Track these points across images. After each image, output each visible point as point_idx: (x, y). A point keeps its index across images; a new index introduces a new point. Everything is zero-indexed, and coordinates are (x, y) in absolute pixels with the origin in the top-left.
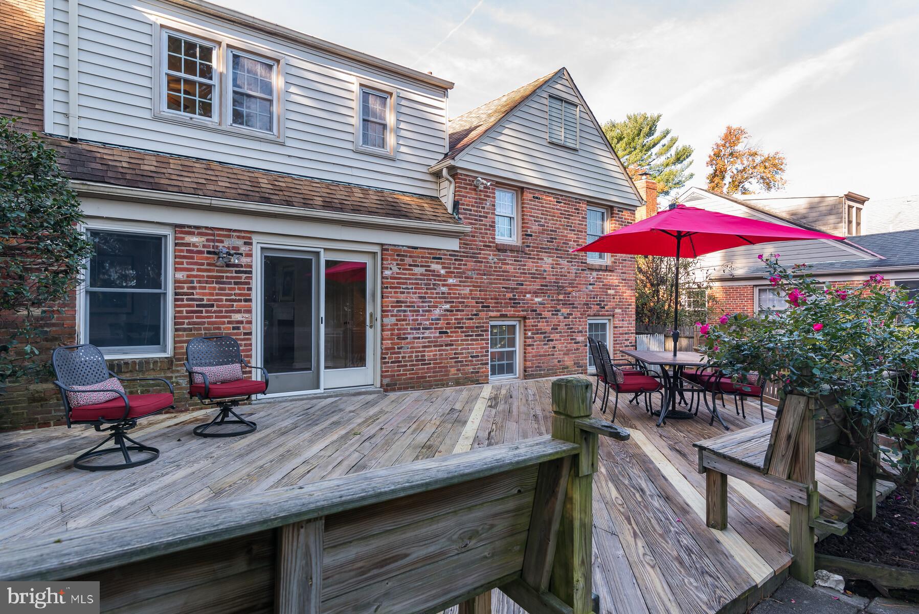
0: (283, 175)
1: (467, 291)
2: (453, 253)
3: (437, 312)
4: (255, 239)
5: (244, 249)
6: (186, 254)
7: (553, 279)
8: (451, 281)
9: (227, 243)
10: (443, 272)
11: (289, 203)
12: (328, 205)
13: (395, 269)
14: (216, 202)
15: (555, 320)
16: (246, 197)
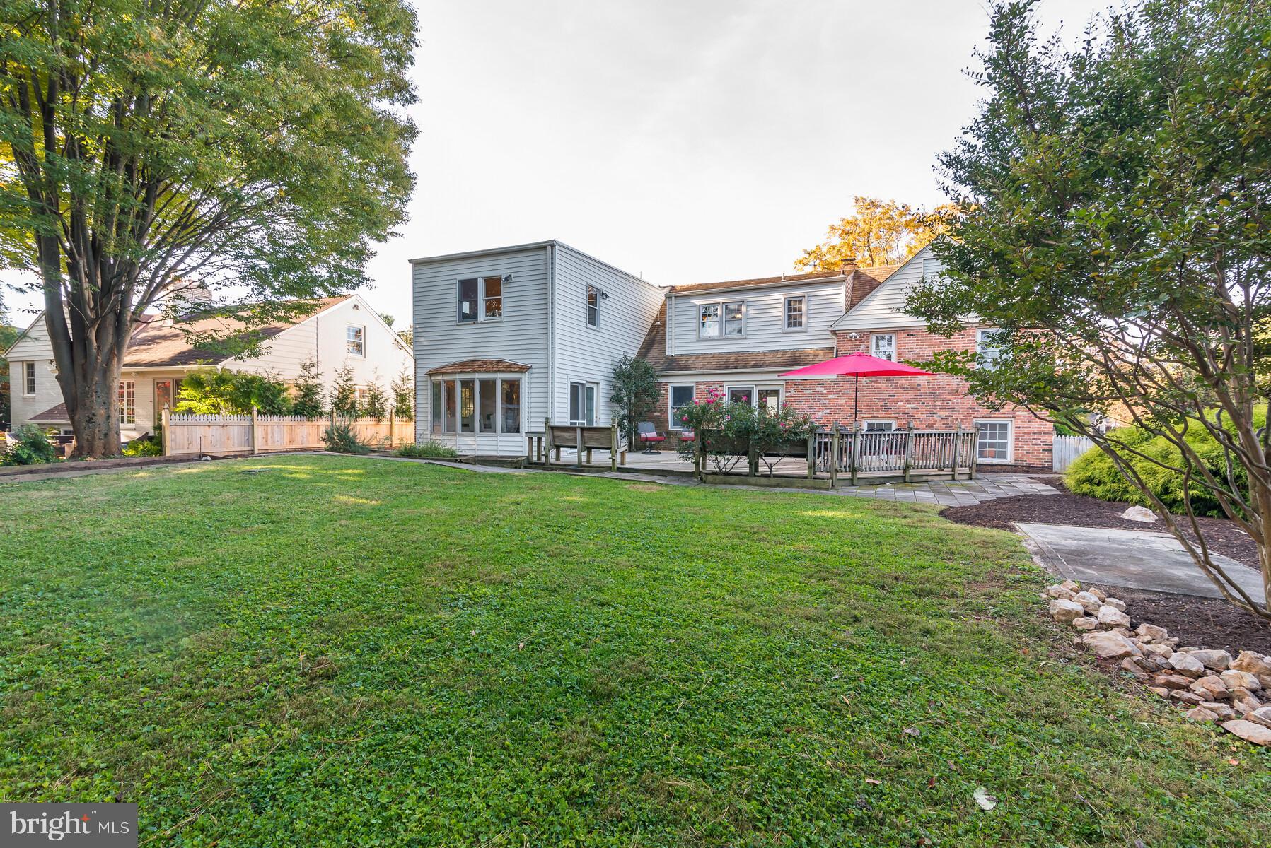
0: (744, 353)
1: (843, 401)
2: (833, 381)
3: (820, 414)
4: (725, 384)
5: (720, 389)
6: (700, 392)
7: (929, 391)
8: (830, 396)
9: (713, 387)
10: (825, 392)
11: (736, 368)
12: (756, 366)
13: (793, 392)
14: (705, 372)
15: (931, 420)
16: (719, 368)
